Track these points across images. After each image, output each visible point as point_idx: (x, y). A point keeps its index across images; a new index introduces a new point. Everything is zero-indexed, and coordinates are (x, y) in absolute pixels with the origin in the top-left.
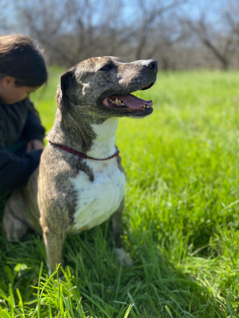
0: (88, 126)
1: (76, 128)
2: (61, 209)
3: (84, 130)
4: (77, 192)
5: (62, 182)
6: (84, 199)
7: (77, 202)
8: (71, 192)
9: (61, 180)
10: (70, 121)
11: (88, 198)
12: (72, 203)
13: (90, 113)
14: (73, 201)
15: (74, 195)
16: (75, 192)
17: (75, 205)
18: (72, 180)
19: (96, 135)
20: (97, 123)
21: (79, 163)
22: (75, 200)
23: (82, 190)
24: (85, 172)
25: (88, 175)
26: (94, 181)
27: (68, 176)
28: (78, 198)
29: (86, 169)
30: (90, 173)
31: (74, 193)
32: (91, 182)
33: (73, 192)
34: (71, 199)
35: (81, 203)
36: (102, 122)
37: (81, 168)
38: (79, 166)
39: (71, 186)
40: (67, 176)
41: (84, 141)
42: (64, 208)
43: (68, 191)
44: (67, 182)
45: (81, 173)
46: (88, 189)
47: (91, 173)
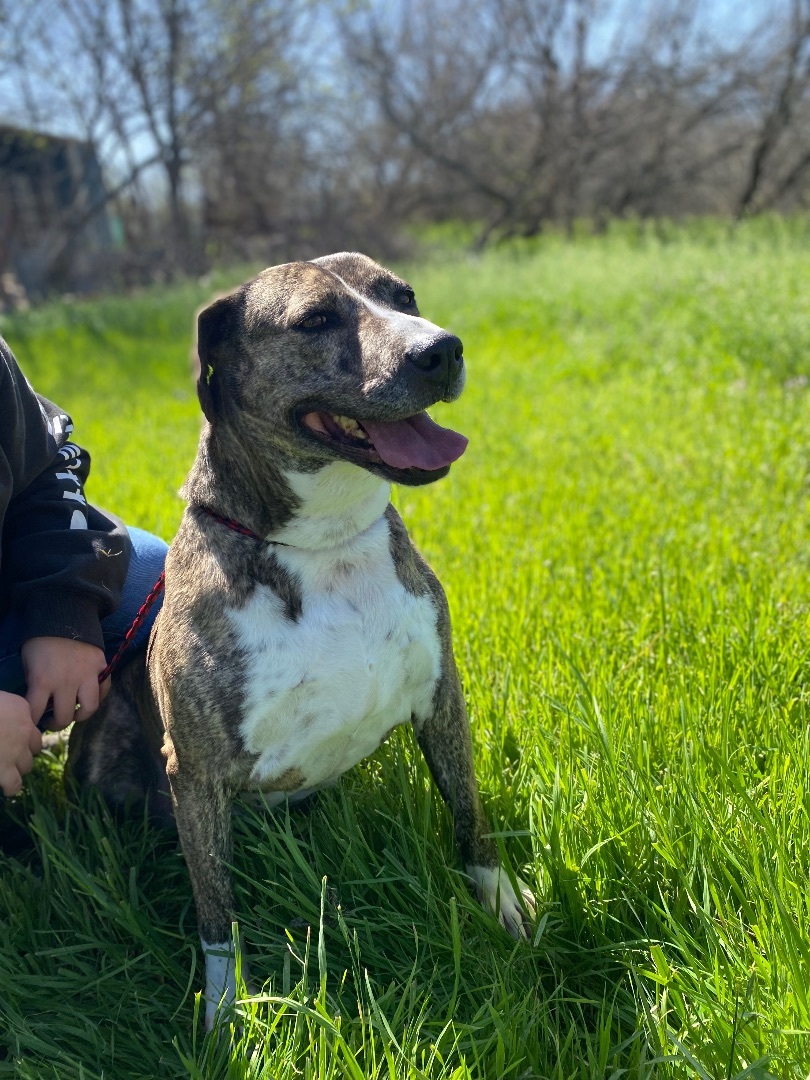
0: (276, 474)
1: (244, 470)
2: (200, 704)
3: (263, 481)
4: (247, 653)
5: (205, 622)
6: (266, 678)
7: (245, 688)
8: (229, 654)
9: (205, 617)
10: (232, 445)
11: (279, 676)
12: (229, 690)
13: (277, 440)
14: (233, 683)
15: (237, 664)
16: (238, 653)
17: (241, 697)
18: (233, 615)
19: (300, 500)
20: (302, 470)
21: (257, 558)
22: (240, 680)
23: (262, 649)
24: (273, 586)
25: (282, 597)
26: (300, 620)
27: (223, 605)
28: (249, 673)
29: (275, 577)
30: (287, 589)
31: (236, 658)
32: (291, 622)
33: (234, 653)
34: (227, 675)
35: (256, 690)
36: (315, 469)
37: (263, 575)
38: (256, 570)
39: (231, 635)
40: (219, 603)
41: (265, 508)
42: (209, 703)
43: (219, 650)
44: (221, 621)
45: (263, 591)
46: (281, 646)
47: (291, 590)
